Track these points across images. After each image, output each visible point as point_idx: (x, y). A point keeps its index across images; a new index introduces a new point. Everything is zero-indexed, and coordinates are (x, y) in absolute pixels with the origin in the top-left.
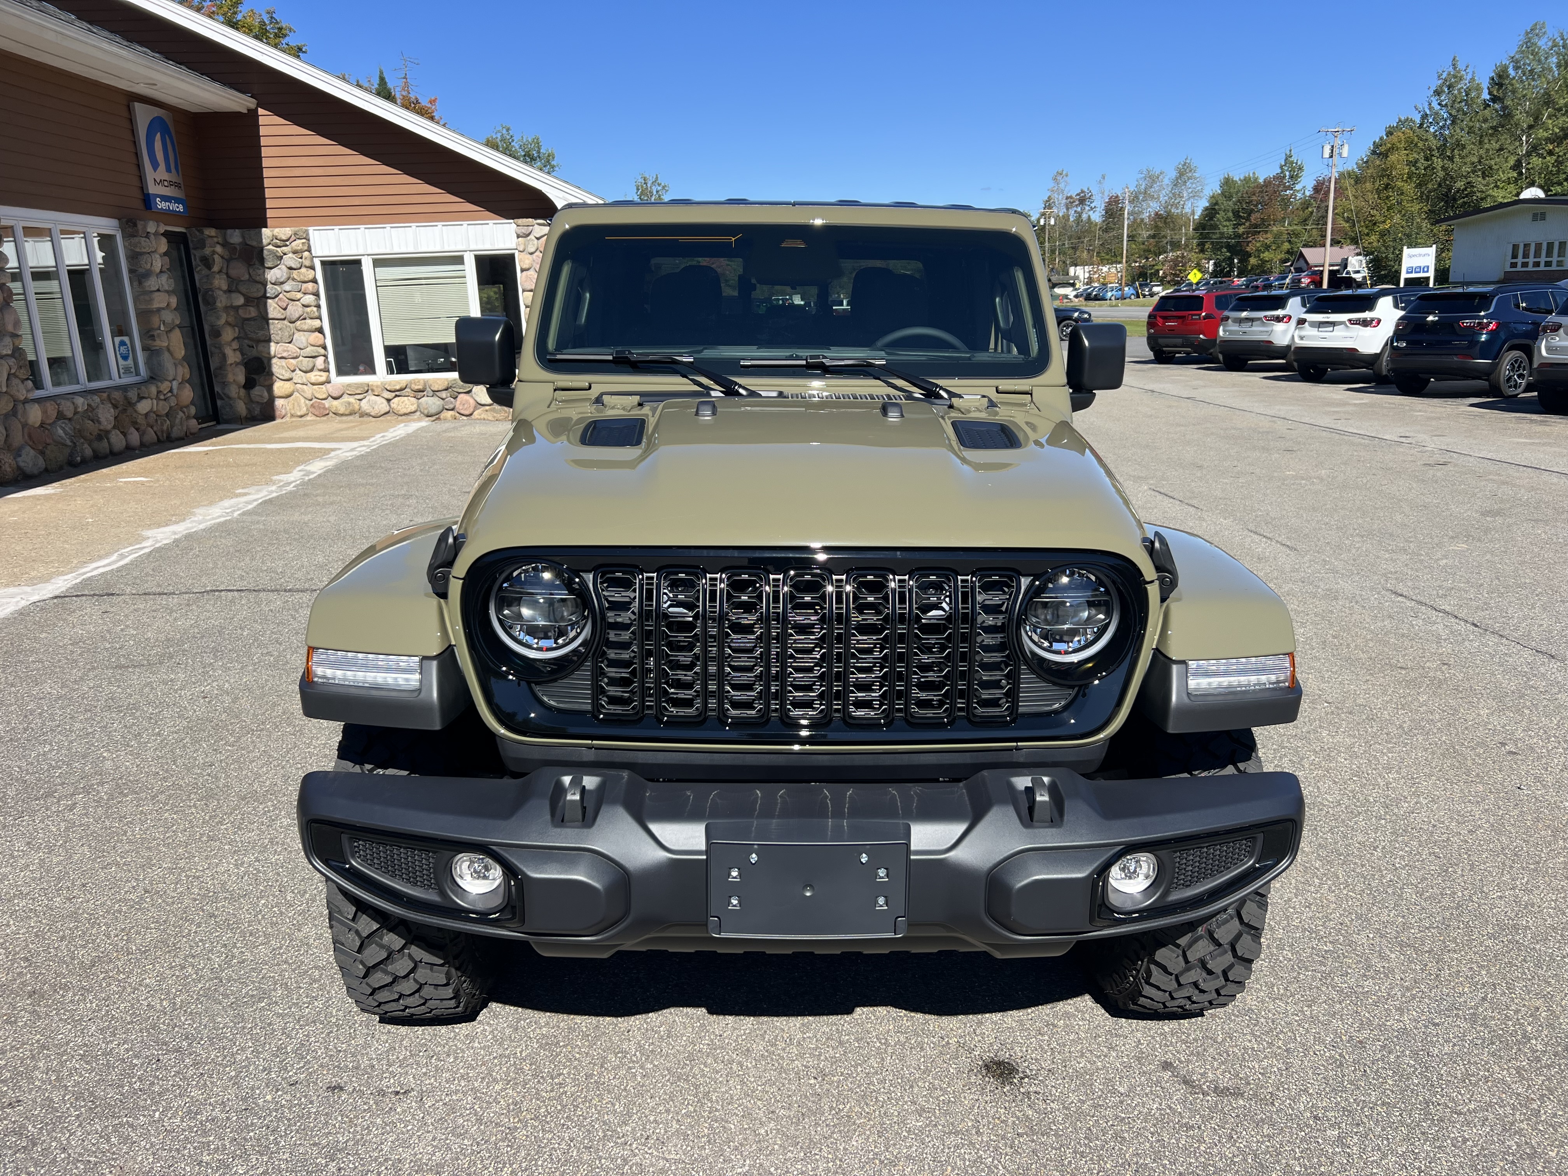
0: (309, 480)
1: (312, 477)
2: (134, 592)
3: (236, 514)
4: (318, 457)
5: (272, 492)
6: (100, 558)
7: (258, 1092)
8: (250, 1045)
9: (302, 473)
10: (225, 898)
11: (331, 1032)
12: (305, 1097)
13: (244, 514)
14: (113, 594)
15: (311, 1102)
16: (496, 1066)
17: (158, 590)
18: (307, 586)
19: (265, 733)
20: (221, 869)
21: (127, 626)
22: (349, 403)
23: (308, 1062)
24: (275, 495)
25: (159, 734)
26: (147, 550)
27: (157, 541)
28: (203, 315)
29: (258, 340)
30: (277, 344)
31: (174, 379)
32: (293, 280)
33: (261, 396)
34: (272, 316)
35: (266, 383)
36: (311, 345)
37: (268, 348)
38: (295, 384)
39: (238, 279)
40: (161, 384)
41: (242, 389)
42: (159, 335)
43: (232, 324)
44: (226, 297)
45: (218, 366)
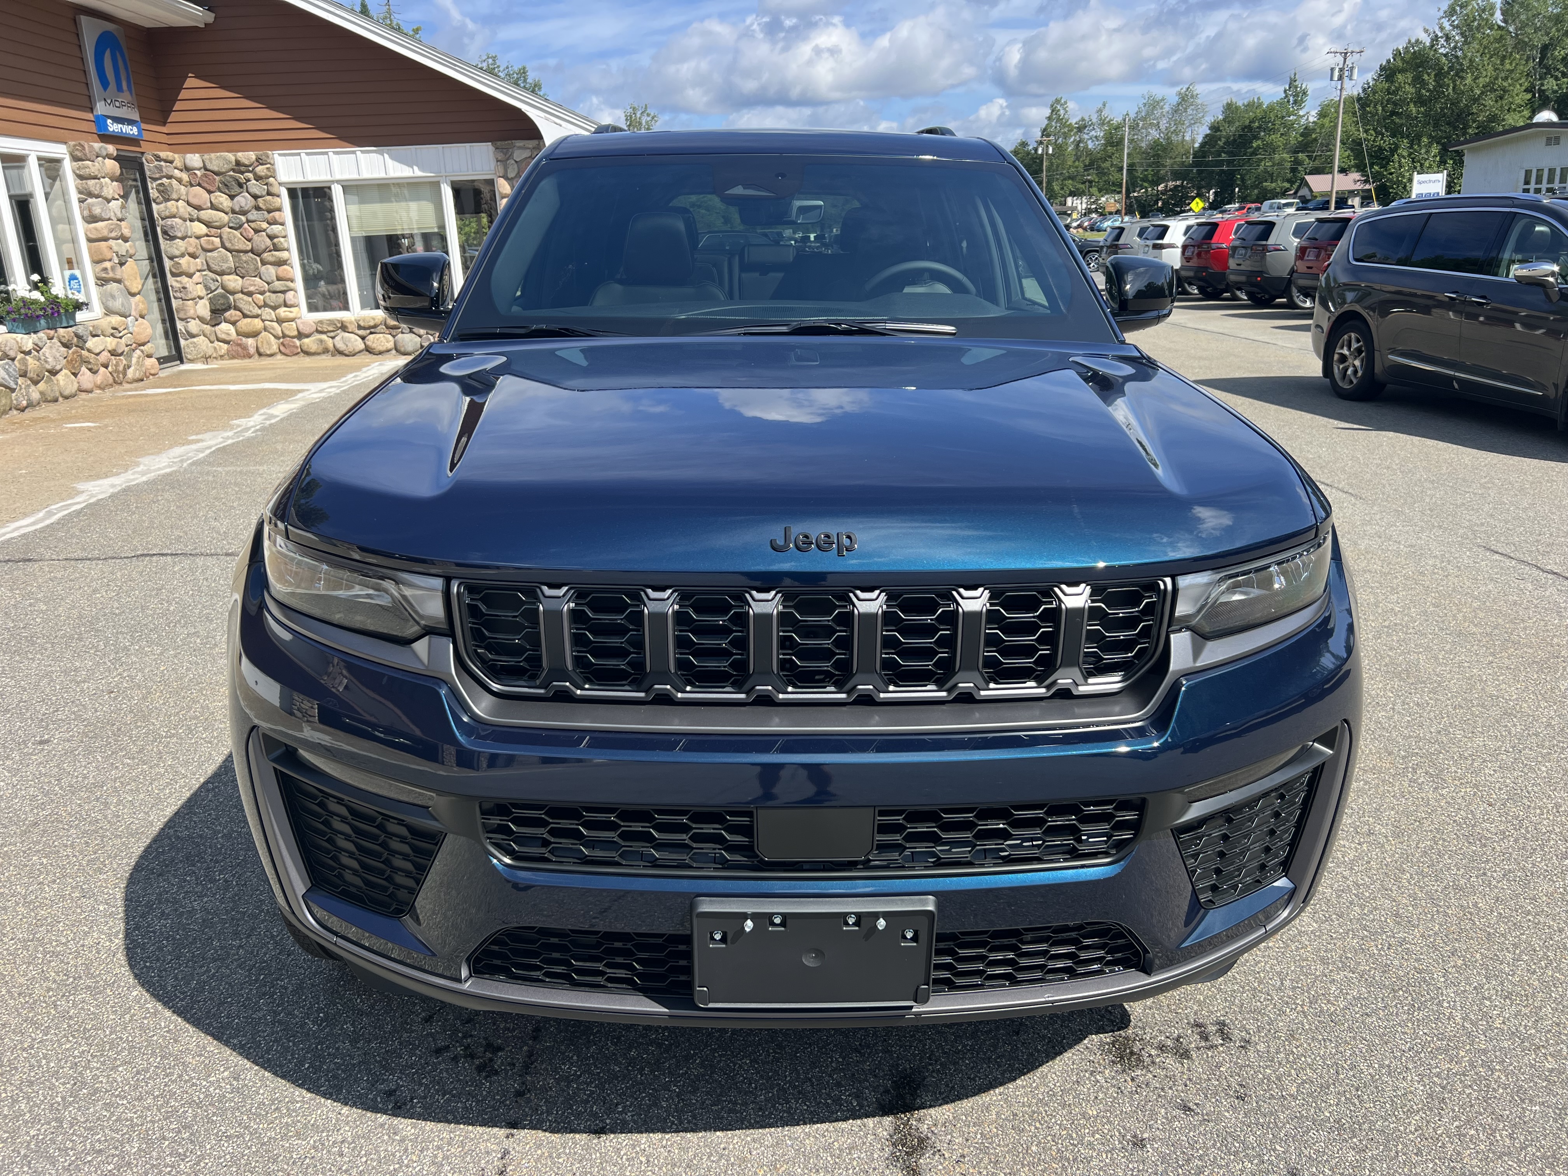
0: (271, 425)
1: (273, 421)
3: (185, 465)
4: (283, 399)
5: (228, 438)
9: (264, 417)
13: (193, 463)
14: (29, 560)
17: (84, 555)
22: (321, 341)
24: (230, 442)
26: (78, 507)
27: (92, 496)
28: (162, 247)
29: (222, 274)
30: (242, 278)
31: (130, 316)
32: (258, 208)
33: (228, 334)
34: (237, 248)
35: (232, 319)
36: (278, 280)
37: (233, 282)
38: (263, 321)
39: (199, 208)
40: (115, 320)
41: (205, 326)
42: (113, 268)
43: (193, 256)
44: (186, 227)
45: (181, 302)
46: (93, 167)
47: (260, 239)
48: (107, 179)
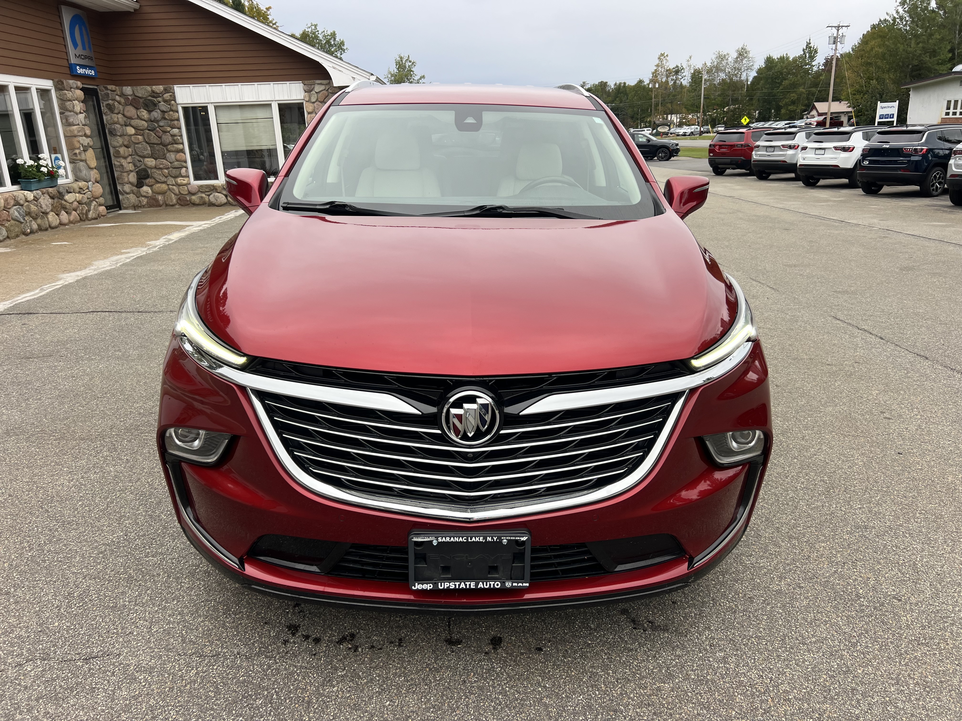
0: (168, 244)
1: (170, 242)
2: (44, 312)
3: (118, 265)
4: (177, 230)
5: (144, 251)
6: (28, 291)
7: (50, 620)
8: (52, 591)
9: (165, 240)
10: (58, 501)
11: (104, 584)
12: (79, 624)
13: (123, 265)
14: (31, 313)
15: (82, 628)
16: (202, 606)
17: (60, 311)
18: (152, 309)
19: (105, 399)
20: (58, 483)
21: (35, 333)
22: (202, 197)
23: (86, 602)
24: (145, 253)
25: (40, 399)
26: (58, 287)
27: (66, 281)
28: (109, 141)
29: (144, 157)
30: (156, 159)
31: (90, 181)
32: (165, 119)
33: (147, 193)
34: (153, 142)
35: (150, 184)
36: (177, 161)
37: (151, 162)
38: (168, 185)
39: (131, 118)
40: (82, 184)
41: (134, 188)
42: (80, 153)
43: (127, 147)
44: (123, 130)
45: (119, 173)
46: (69, 94)
47: (166, 137)
48: (76, 102)
